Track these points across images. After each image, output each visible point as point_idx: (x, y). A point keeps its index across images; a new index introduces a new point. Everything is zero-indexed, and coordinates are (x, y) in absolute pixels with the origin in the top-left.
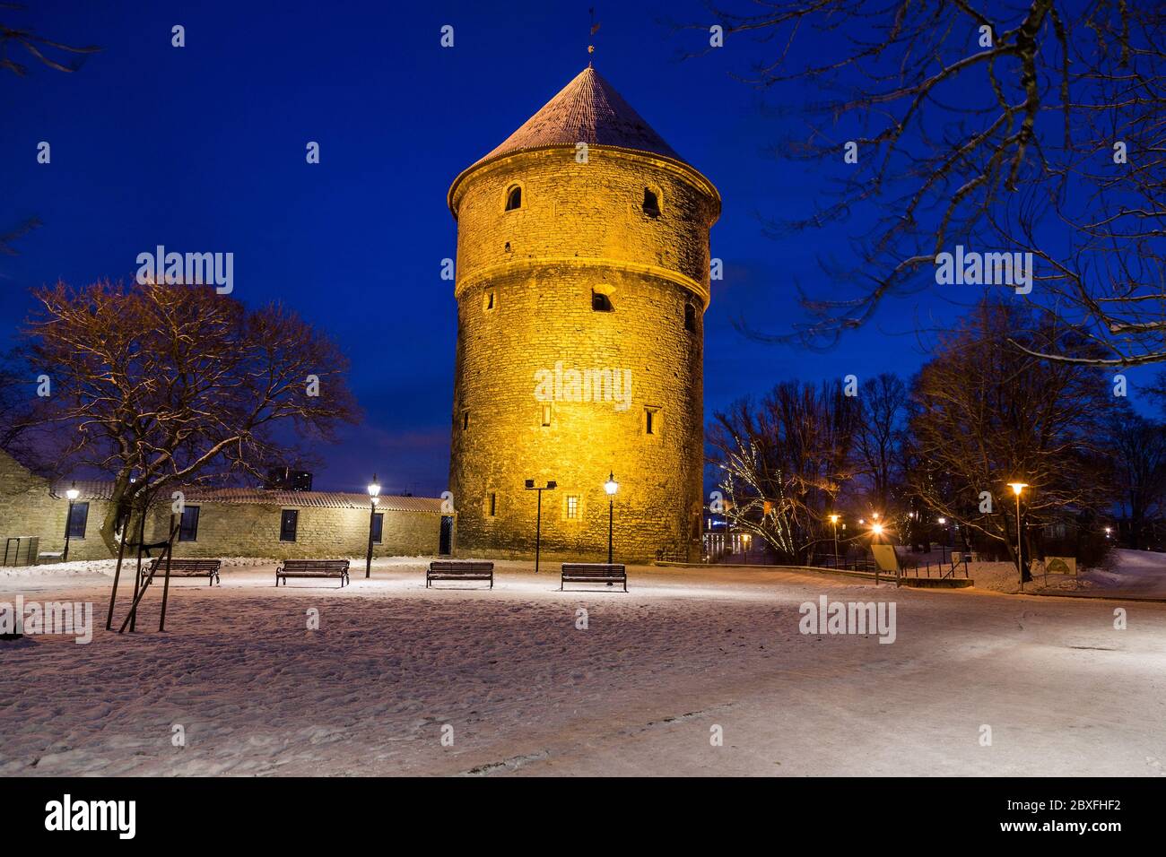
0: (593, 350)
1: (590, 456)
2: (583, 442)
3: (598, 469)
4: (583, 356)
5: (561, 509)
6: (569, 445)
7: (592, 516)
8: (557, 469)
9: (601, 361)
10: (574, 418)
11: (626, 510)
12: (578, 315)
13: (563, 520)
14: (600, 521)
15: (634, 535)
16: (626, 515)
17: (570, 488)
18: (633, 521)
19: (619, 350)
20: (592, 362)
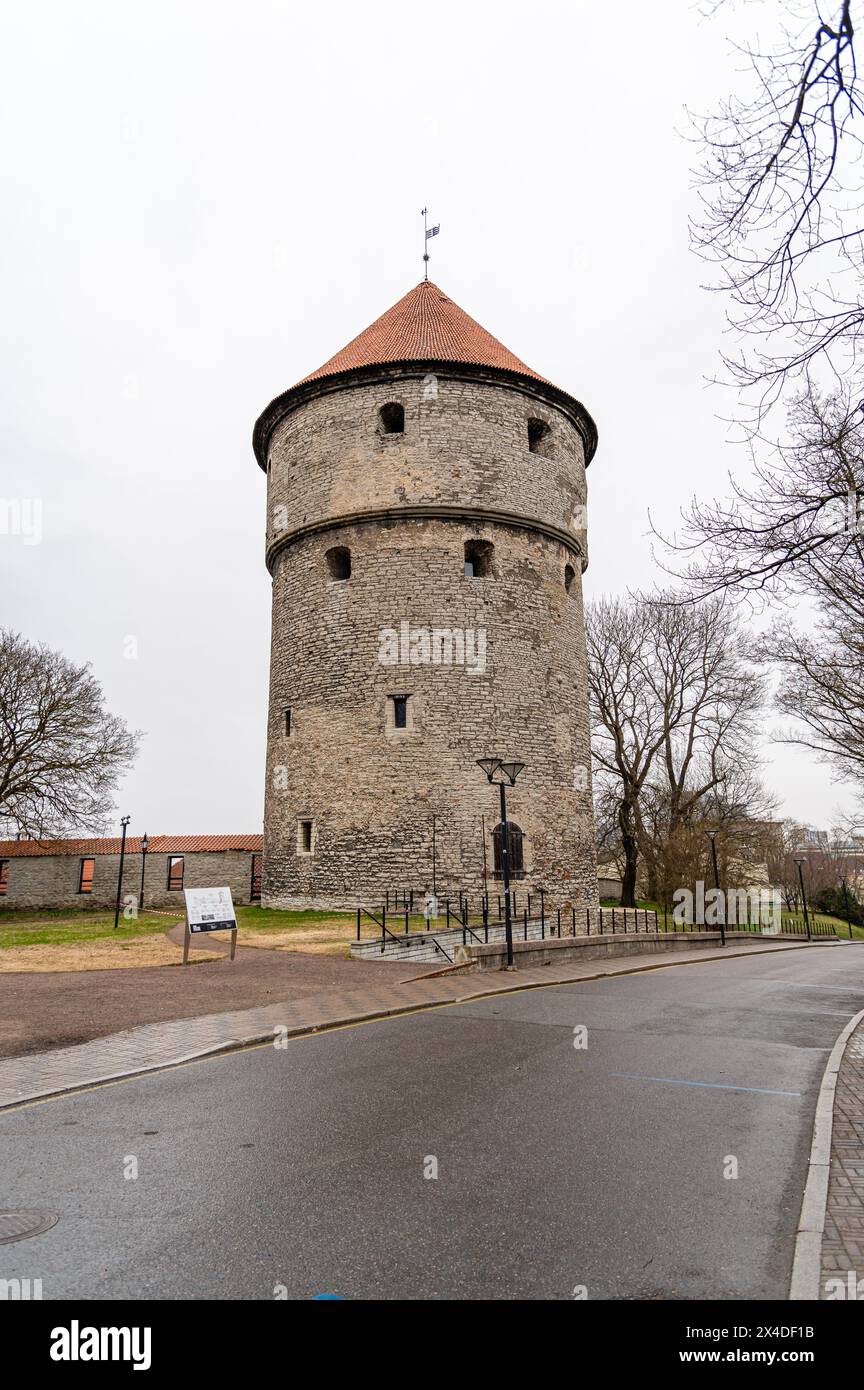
0: (326, 632)
1: (322, 769)
2: (316, 753)
3: (332, 784)
4: (317, 643)
5: (296, 841)
6: (304, 757)
7: (323, 847)
8: (294, 789)
9: (333, 645)
10: (309, 723)
11: (364, 836)
12: (312, 593)
13: (298, 855)
14: (332, 853)
15: (376, 870)
16: (365, 843)
17: (305, 813)
18: (373, 850)
19: (354, 626)
20: (326, 648)
